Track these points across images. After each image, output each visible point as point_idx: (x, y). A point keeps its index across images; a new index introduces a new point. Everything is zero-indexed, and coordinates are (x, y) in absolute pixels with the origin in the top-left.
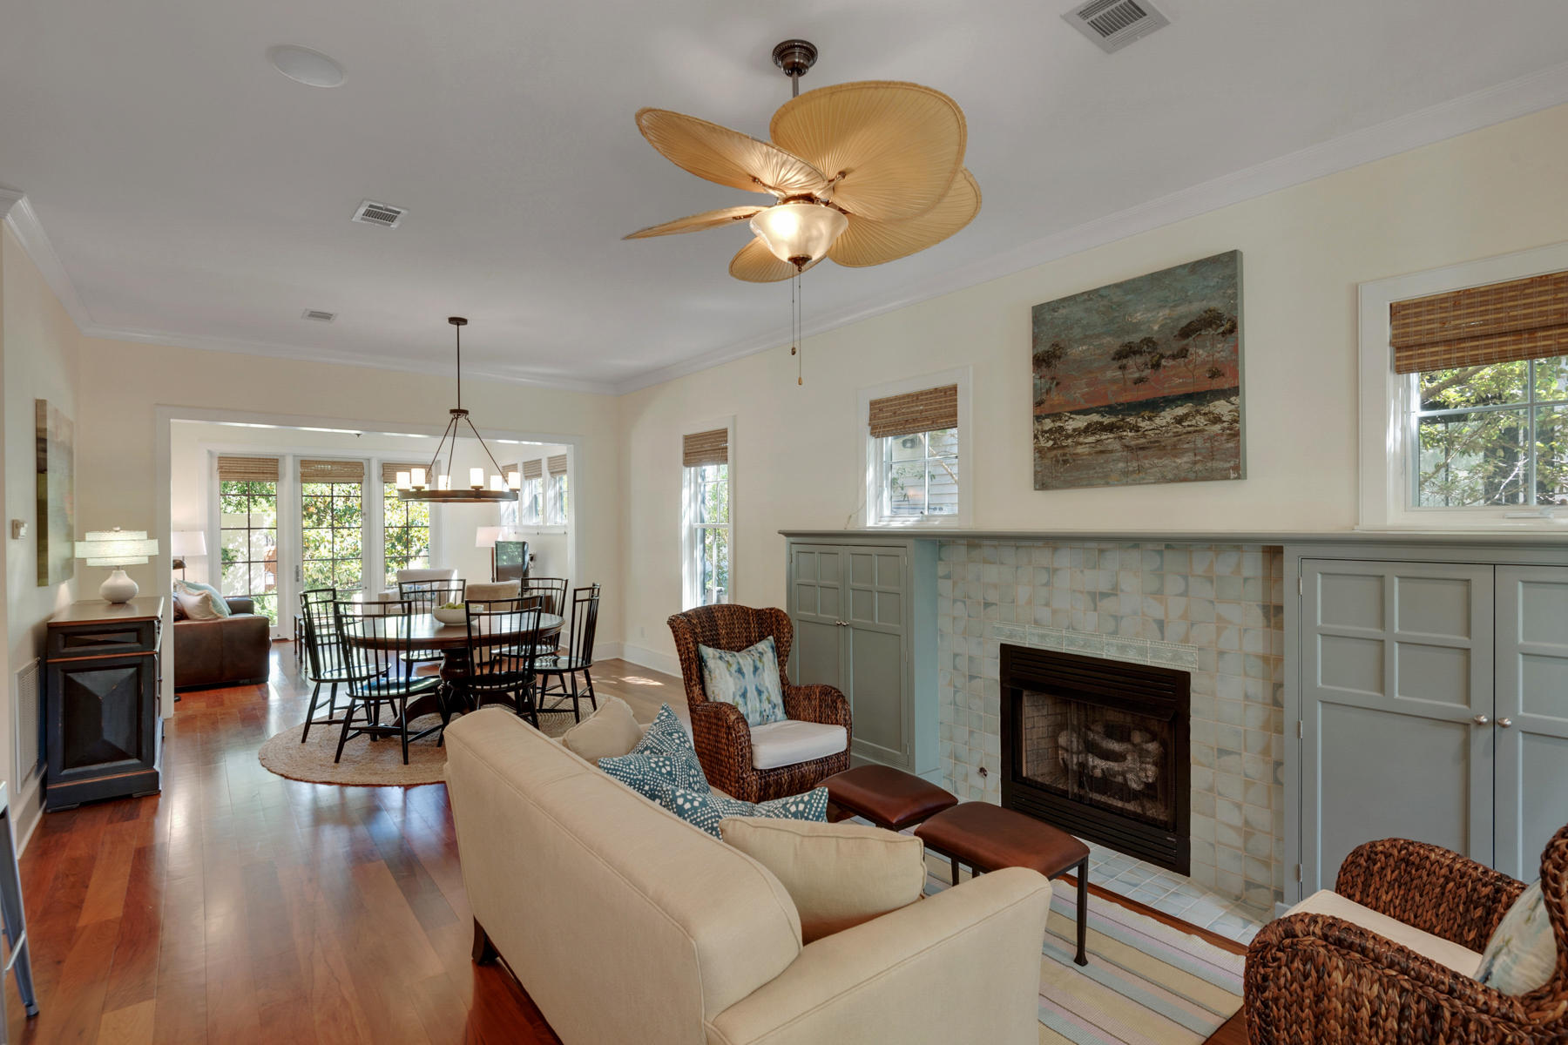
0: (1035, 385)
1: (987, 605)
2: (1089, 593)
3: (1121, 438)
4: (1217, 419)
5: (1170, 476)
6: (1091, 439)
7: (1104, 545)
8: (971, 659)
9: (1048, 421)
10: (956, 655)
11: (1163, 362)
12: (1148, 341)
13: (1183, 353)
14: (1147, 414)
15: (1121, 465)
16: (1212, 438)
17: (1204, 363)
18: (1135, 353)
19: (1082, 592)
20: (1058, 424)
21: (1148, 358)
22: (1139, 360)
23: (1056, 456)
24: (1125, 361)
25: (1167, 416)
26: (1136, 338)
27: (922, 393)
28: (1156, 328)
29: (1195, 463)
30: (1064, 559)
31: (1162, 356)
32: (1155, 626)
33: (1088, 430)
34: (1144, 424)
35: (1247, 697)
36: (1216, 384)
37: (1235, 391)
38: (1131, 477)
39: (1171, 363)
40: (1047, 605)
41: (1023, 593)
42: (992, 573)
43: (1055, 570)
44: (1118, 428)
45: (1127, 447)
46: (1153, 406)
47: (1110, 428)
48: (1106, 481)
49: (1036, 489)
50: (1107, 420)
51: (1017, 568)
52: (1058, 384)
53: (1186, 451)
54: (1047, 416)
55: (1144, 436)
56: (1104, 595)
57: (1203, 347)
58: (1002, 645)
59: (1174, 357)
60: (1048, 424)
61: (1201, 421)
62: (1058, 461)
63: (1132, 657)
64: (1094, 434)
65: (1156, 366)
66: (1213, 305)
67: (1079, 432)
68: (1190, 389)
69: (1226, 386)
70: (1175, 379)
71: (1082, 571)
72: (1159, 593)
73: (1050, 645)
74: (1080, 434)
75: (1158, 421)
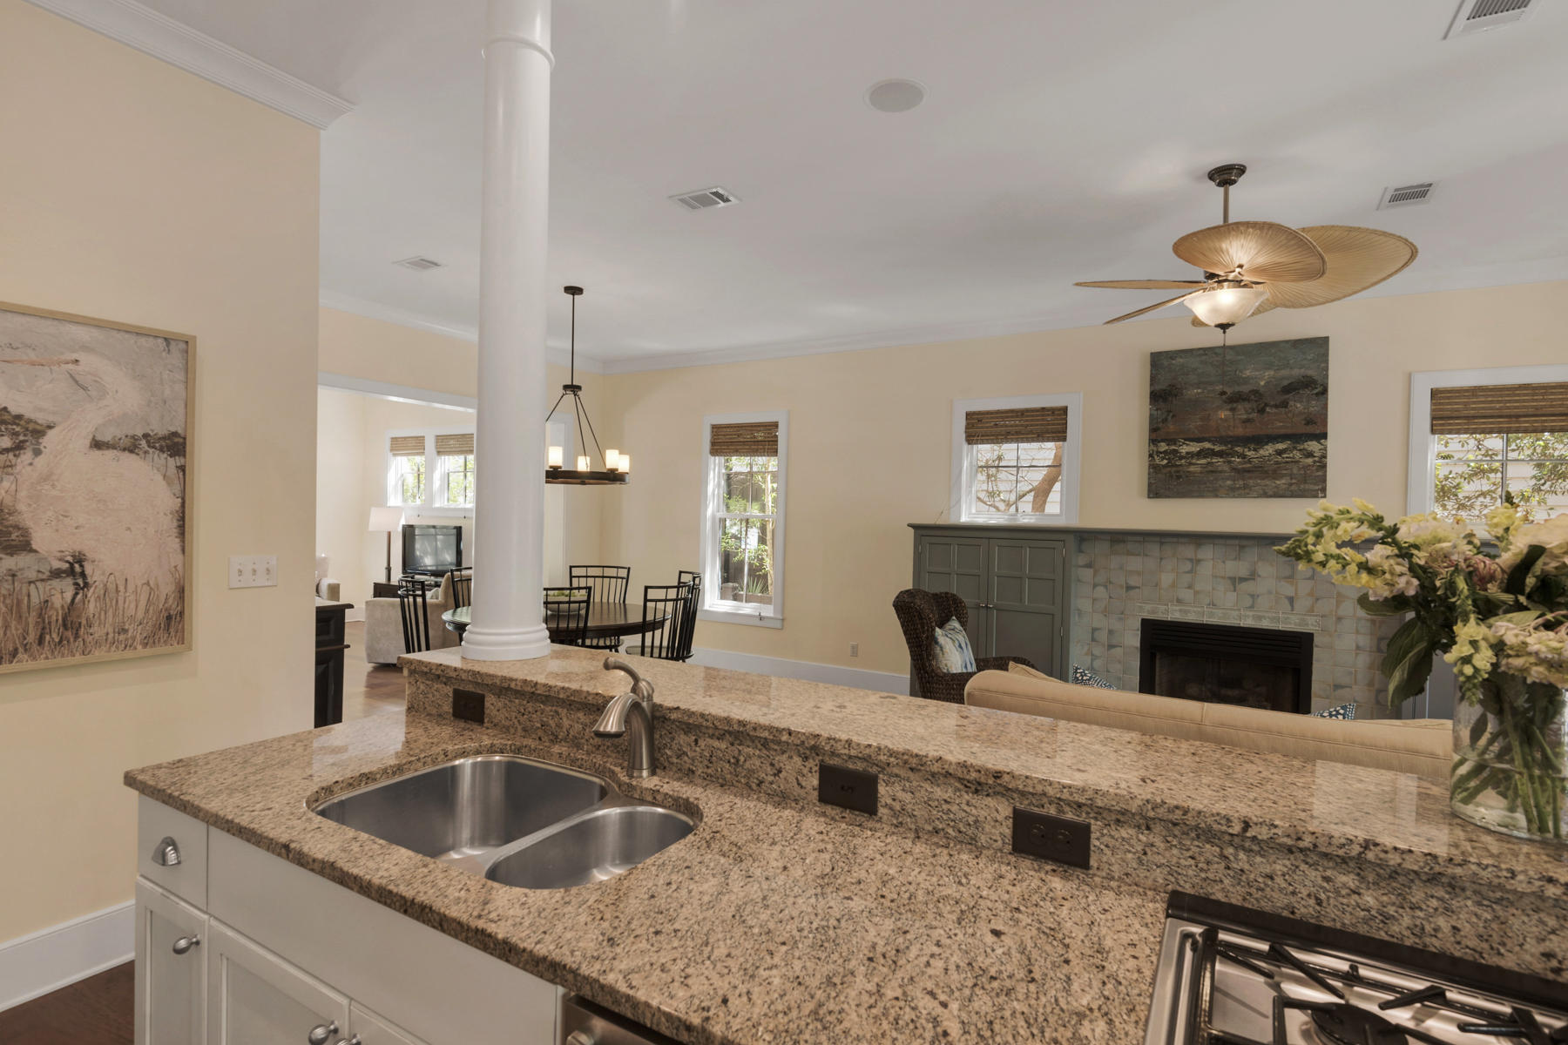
0: (1151, 415)
1: (1129, 588)
2: (1230, 578)
3: (1230, 462)
4: (1310, 455)
5: (1270, 493)
6: (1203, 461)
7: (1244, 542)
8: (1111, 632)
9: (1163, 444)
10: (1094, 630)
11: (1268, 409)
12: (1255, 392)
13: (1285, 404)
14: (1252, 446)
15: (1229, 482)
16: (1307, 467)
17: (1301, 413)
18: (1244, 400)
19: (1223, 578)
20: (1173, 447)
21: (1255, 405)
22: (1247, 405)
23: (1170, 472)
24: (1235, 405)
25: (1269, 450)
26: (1245, 389)
27: (1027, 410)
28: (1262, 383)
29: (1291, 484)
30: (1207, 552)
31: (1266, 405)
32: (1287, 602)
33: (1200, 454)
34: (1250, 454)
35: (1358, 648)
36: (1310, 429)
37: (1324, 436)
38: (1234, 492)
39: (1274, 410)
40: (1190, 587)
41: (1166, 579)
42: (1134, 563)
43: (1199, 561)
44: (1228, 454)
45: (1234, 469)
46: (1259, 441)
47: (1220, 454)
48: (1215, 493)
49: (1149, 497)
50: (1217, 448)
51: (1161, 559)
52: (1173, 416)
53: (1285, 475)
54: (1163, 441)
55: (1250, 462)
56: (1242, 580)
57: (1301, 402)
58: (1143, 620)
59: (1276, 406)
60: (1163, 447)
61: (1297, 455)
62: (1171, 476)
63: (1265, 624)
64: (1205, 458)
65: (1262, 411)
66: (1310, 373)
67: (1191, 455)
68: (1289, 431)
69: (1318, 432)
70: (1277, 421)
71: (1224, 562)
72: (1291, 578)
73: (1192, 617)
74: (1192, 457)
75: (1262, 452)
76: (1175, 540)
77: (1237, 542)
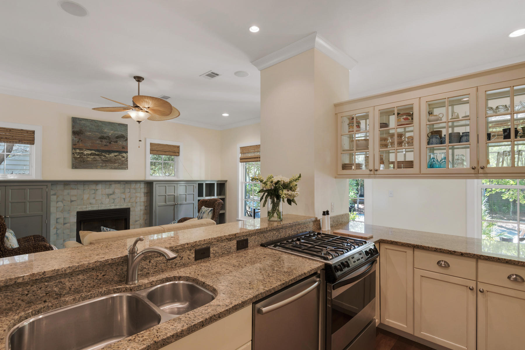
0: (72, 139)
1: (72, 201)
2: (107, 194)
3: (101, 158)
4: (124, 157)
5: (113, 168)
6: (92, 157)
7: (111, 183)
8: (64, 218)
9: (78, 150)
10: (57, 219)
11: (112, 143)
12: (108, 137)
13: (116, 142)
14: (108, 153)
15: (101, 164)
16: (123, 161)
17: (121, 145)
18: (105, 139)
19: (105, 194)
20: (81, 151)
21: (108, 141)
22: (106, 140)
23: (81, 160)
24: (102, 140)
25: (112, 155)
26: (105, 135)
28: (110, 134)
29: (119, 166)
30: (100, 187)
31: (111, 141)
32: (123, 200)
33: (91, 154)
34: (107, 156)
36: (123, 150)
37: (127, 152)
38: (102, 167)
39: (114, 143)
40: (94, 198)
41: (86, 197)
42: (74, 192)
43: (97, 190)
44: (100, 155)
45: (103, 160)
46: (110, 152)
47: (98, 155)
48: (96, 167)
49: (73, 168)
50: (97, 153)
51: (84, 190)
52: (81, 141)
53: (117, 163)
54: (78, 149)
55: (107, 158)
56: (111, 194)
57: (121, 142)
58: (77, 212)
59: (114, 142)
60: (78, 151)
61: (120, 157)
62: (81, 161)
63: (118, 207)
64: (93, 156)
65: (110, 143)
66: (123, 134)
67: (88, 154)
68: (118, 150)
69: (125, 151)
70: (114, 147)
71: (105, 189)
72: (124, 193)
73: (95, 208)
74: (88, 155)
75: (110, 155)
76: (89, 183)
77: (109, 183)
